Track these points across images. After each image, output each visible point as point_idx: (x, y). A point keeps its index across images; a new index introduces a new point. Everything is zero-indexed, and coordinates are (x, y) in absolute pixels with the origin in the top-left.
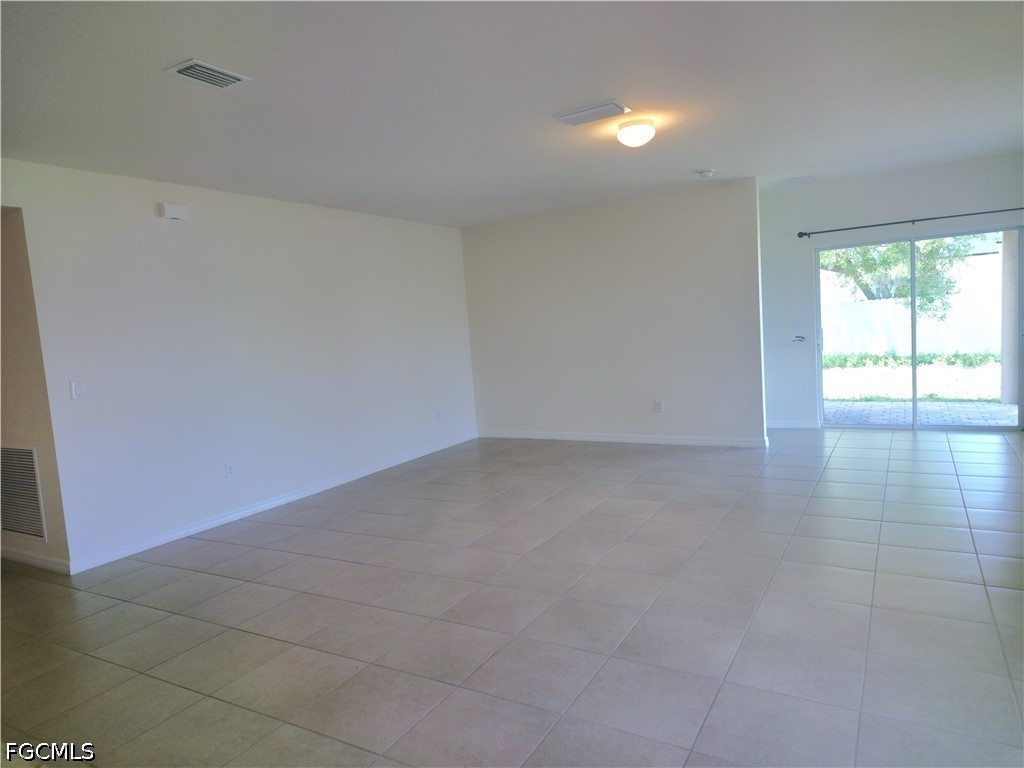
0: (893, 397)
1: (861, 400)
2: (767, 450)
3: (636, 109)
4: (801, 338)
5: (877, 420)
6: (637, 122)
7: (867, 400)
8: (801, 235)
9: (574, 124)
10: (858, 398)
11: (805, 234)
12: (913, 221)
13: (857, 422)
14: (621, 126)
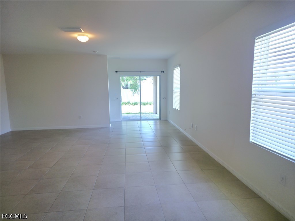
0: (133, 113)
1: (126, 114)
2: (111, 128)
3: (85, 32)
4: (117, 98)
5: (131, 118)
6: (84, 35)
7: (128, 114)
8: (116, 72)
9: (65, 31)
10: (125, 113)
11: (117, 72)
12: (140, 72)
13: (128, 119)
14: (78, 35)
